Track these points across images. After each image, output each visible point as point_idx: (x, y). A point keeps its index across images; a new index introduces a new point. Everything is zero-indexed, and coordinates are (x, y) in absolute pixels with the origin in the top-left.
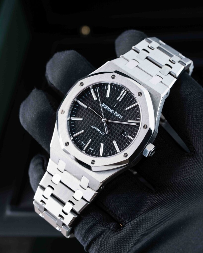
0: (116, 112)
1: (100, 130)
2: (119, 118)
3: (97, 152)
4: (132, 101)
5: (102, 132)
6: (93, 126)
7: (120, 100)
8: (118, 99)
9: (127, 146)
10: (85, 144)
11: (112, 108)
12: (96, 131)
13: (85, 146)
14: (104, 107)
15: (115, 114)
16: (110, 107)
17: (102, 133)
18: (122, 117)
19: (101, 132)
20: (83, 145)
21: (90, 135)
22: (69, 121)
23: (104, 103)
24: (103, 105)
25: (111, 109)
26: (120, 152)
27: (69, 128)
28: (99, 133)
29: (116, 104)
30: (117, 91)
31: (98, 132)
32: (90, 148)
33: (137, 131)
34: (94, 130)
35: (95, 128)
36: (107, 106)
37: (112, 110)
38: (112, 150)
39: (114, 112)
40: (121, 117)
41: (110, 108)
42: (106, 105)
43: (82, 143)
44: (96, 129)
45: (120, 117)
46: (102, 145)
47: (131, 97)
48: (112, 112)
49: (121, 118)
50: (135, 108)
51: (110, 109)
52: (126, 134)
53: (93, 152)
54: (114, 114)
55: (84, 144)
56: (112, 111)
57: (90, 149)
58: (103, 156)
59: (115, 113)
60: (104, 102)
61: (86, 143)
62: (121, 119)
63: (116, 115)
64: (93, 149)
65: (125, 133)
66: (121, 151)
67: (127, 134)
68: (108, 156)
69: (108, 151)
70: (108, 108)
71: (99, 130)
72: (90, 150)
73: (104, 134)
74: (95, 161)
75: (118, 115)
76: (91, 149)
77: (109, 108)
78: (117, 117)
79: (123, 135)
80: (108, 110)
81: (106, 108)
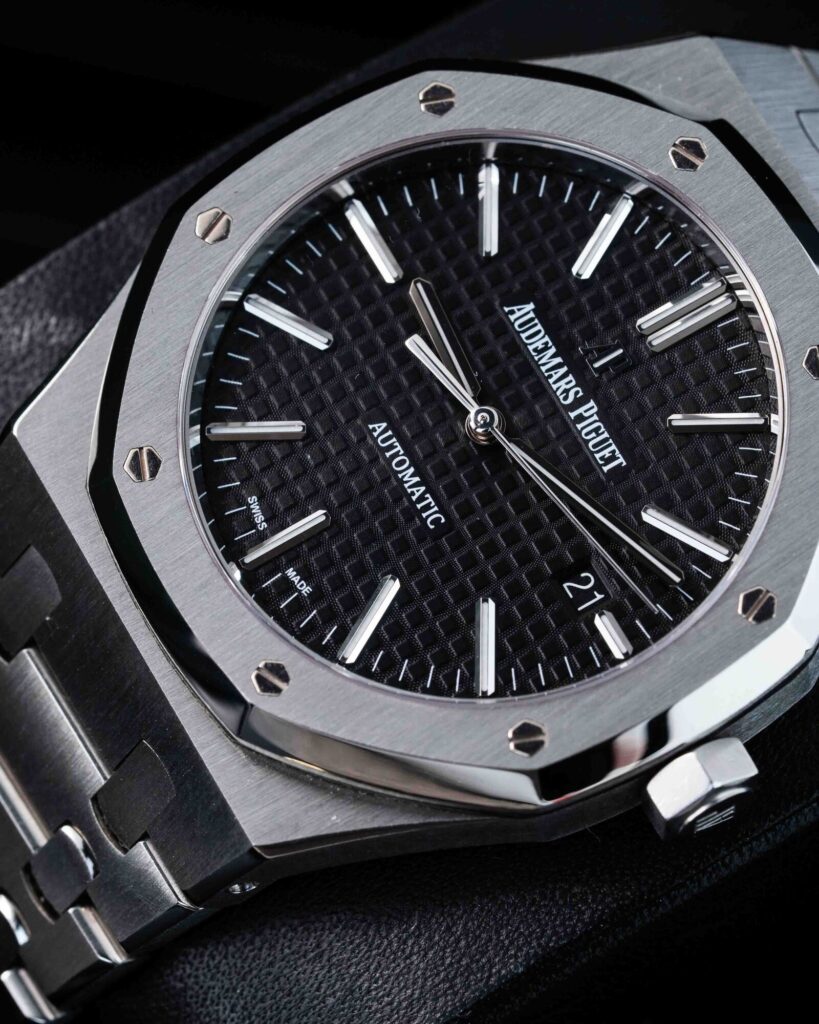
0: (592, 403)
1: (416, 479)
2: (597, 456)
3: (329, 617)
4: (738, 385)
5: (430, 500)
6: (384, 425)
7: (658, 340)
8: (645, 321)
9: (565, 680)
10: (265, 525)
11: (576, 367)
12: (389, 474)
13: (262, 538)
14: (523, 336)
15: (580, 418)
16: (565, 349)
17: (427, 507)
18: (621, 460)
19: (421, 498)
20: (254, 526)
22: (224, 316)
23: (531, 306)
24: (518, 314)
25: (565, 369)
26: (493, 696)
27: (207, 365)
28: (400, 492)
29: (621, 351)
30: (663, 266)
31: (401, 482)
32: (291, 573)
33: (680, 612)
34: (376, 454)
35: (392, 447)
36: (547, 339)
37: (570, 377)
38: (444, 661)
39: (578, 403)
40: (613, 458)
41: (559, 360)
42: (539, 327)
43: (249, 509)
44: (397, 455)
45: (606, 453)
46: (387, 593)
47: (744, 356)
48: (567, 391)
49: (608, 461)
50: (738, 443)
51: (559, 366)
52: (589, 595)
53: (299, 607)
54: (573, 415)
55: (259, 518)
56: (564, 386)
57: (285, 579)
58: (361, 667)
59: (581, 410)
60: (538, 296)
61: (277, 523)
62: (606, 469)
63: (579, 426)
64: (306, 590)
65: (586, 581)
66: (502, 690)
67: (599, 597)
68: (393, 683)
69: (409, 652)
70: (546, 348)
71: (412, 476)
72: (287, 586)
73: (436, 522)
74: (285, 678)
75: (596, 430)
76: (296, 580)
77: (553, 350)
78: (577, 446)
79: (569, 587)
80: (544, 364)
81: (531, 348)
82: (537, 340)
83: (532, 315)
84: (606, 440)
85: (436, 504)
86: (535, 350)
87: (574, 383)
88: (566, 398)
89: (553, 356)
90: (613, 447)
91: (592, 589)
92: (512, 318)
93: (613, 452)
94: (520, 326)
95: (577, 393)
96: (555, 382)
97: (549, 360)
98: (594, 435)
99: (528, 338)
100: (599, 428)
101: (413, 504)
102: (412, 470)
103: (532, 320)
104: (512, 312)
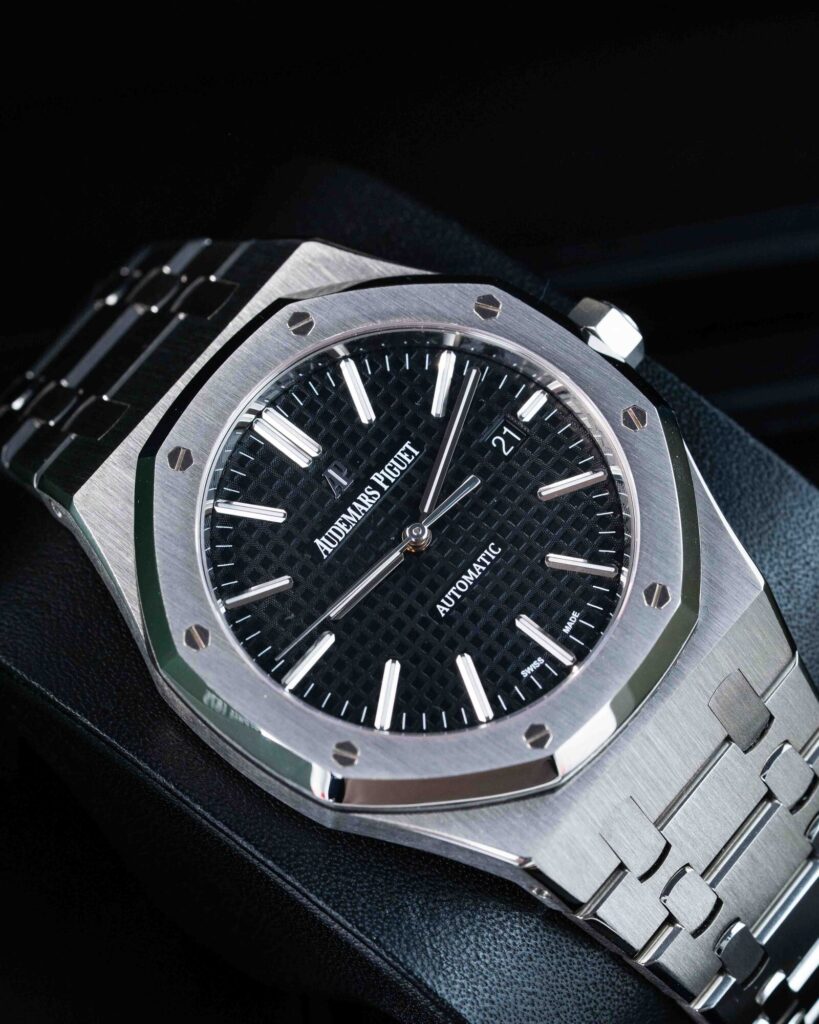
0: (373, 478)
1: (469, 571)
2: (409, 461)
3: (588, 594)
5: (481, 558)
6: (438, 606)
10: (539, 659)
11: (349, 497)
12: (472, 592)
14: (340, 539)
15: (386, 481)
17: (487, 557)
18: (407, 445)
19: (482, 563)
20: (542, 666)
23: (317, 541)
24: (326, 548)
25: (355, 504)
28: (483, 578)
31: (475, 581)
32: (567, 630)
34: (459, 605)
35: (453, 596)
36: (337, 523)
37: (359, 498)
38: (591, 510)
40: (407, 451)
41: (350, 510)
42: (330, 531)
43: (532, 674)
44: (457, 591)
45: (405, 456)
48: (370, 497)
51: (354, 508)
52: (507, 437)
53: (587, 616)
54: (386, 487)
55: (536, 665)
56: (367, 500)
57: (572, 633)
61: (530, 654)
62: (417, 453)
63: (393, 480)
64: (575, 615)
65: (498, 442)
67: (506, 430)
69: (593, 533)
70: (344, 521)
71: (468, 575)
72: (576, 630)
74: (654, 587)
75: (391, 468)
76: (570, 625)
77: (344, 516)
78: (407, 477)
79: (507, 450)
80: (356, 518)
81: (347, 531)
82: (341, 529)
83: (323, 539)
84: (396, 460)
85: (483, 552)
86: (348, 527)
87: (363, 494)
88: (376, 496)
89: (348, 514)
90: (399, 453)
91: (502, 436)
92: (330, 551)
93: (402, 452)
94: (334, 543)
95: (369, 490)
96: (366, 506)
97: (352, 516)
98: (395, 469)
100: (389, 467)
102: (464, 577)
103: (327, 538)
104: (326, 552)
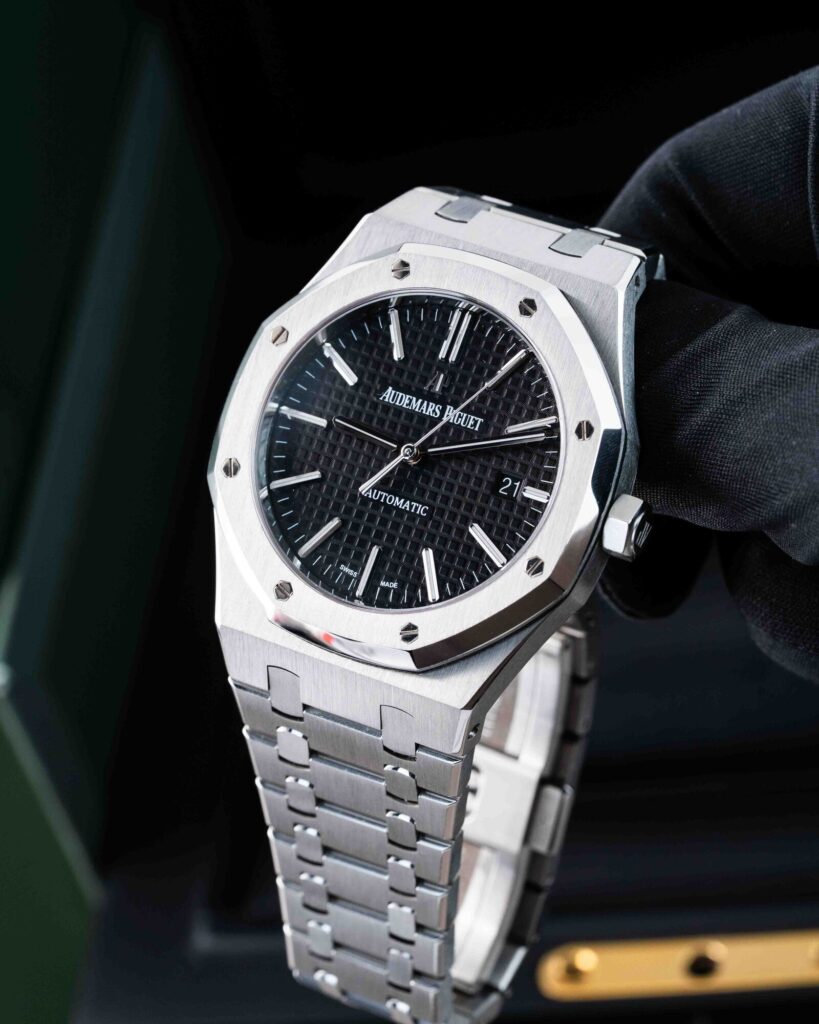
0: (448, 407)
1: (402, 500)
2: (469, 427)
3: (413, 589)
4: (502, 348)
5: (415, 504)
6: (370, 490)
7: (453, 358)
8: (442, 354)
9: (530, 530)
10: (356, 573)
11: (430, 397)
12: (389, 508)
13: (358, 579)
14: (397, 403)
16: (419, 394)
17: (417, 508)
18: (480, 420)
19: (411, 507)
20: (352, 577)
21: (367, 531)
22: (268, 502)
23: (390, 388)
24: (387, 396)
25: (426, 402)
26: (507, 562)
27: (277, 528)
28: (401, 512)
29: (442, 376)
30: (431, 325)
31: (397, 507)
32: (383, 584)
33: (555, 461)
34: (377, 504)
35: (381, 496)
36: (408, 396)
37: (431, 404)
38: (475, 566)
39: (443, 412)
40: (476, 422)
42: (401, 394)
43: (344, 573)
44: (386, 497)
45: (471, 422)
46: (428, 557)
47: (494, 333)
49: (475, 425)
50: (522, 373)
51: (422, 403)
52: (513, 487)
53: (398, 594)
55: (351, 572)
56: (431, 410)
57: (382, 588)
58: (444, 596)
59: (446, 414)
60: (390, 382)
61: (358, 566)
62: (477, 429)
64: (395, 585)
65: (507, 482)
66: (508, 555)
67: (518, 484)
68: (462, 592)
69: (459, 574)
70: (411, 400)
71: (399, 500)
72: (386, 591)
73: (425, 511)
74: (415, 628)
76: (387, 584)
77: (414, 399)
78: (457, 429)
79: (504, 490)
80: (415, 408)
81: (404, 406)
82: (405, 401)
83: (394, 392)
84: (467, 417)
85: (419, 503)
86: (407, 405)
87: (434, 405)
88: (436, 414)
89: (417, 401)
90: (472, 417)
91: (513, 482)
92: (386, 400)
93: (474, 419)
94: (393, 400)
95: (439, 408)
96: (426, 411)
97: (416, 405)
98: (460, 419)
99: (400, 402)
100: (460, 415)
101: (409, 512)
102: (397, 499)
103: (395, 394)
104: (385, 398)
